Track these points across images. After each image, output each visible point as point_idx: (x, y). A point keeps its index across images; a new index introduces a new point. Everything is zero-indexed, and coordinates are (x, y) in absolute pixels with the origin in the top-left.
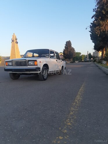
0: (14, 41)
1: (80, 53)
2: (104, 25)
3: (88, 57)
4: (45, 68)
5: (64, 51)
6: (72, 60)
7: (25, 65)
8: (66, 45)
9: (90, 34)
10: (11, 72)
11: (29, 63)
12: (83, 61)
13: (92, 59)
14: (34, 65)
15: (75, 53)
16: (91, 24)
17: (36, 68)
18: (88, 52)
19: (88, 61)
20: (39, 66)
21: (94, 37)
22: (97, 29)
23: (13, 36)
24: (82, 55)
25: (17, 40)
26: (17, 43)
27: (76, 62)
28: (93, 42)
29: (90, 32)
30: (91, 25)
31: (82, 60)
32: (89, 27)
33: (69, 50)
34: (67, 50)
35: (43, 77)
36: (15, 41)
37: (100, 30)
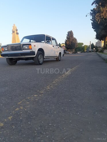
0: (14, 32)
1: (83, 44)
2: (105, 12)
3: (90, 48)
4: (41, 52)
5: (66, 41)
6: (74, 50)
7: (20, 49)
8: (68, 35)
9: (92, 23)
10: (7, 57)
11: (24, 47)
12: (85, 52)
13: (94, 49)
14: (29, 49)
15: (77, 43)
16: (92, 10)
17: (31, 52)
18: (90, 42)
19: (90, 52)
20: (33, 50)
21: (95, 26)
22: (98, 16)
23: (14, 27)
24: (85, 46)
25: (17, 31)
26: (18, 34)
27: (78, 53)
28: (94, 31)
29: (91, 20)
30: (92, 12)
31: (84, 50)
32: (89, 14)
33: (71, 40)
34: (69, 40)
35: (39, 62)
36: (16, 32)
37: (100, 16)
